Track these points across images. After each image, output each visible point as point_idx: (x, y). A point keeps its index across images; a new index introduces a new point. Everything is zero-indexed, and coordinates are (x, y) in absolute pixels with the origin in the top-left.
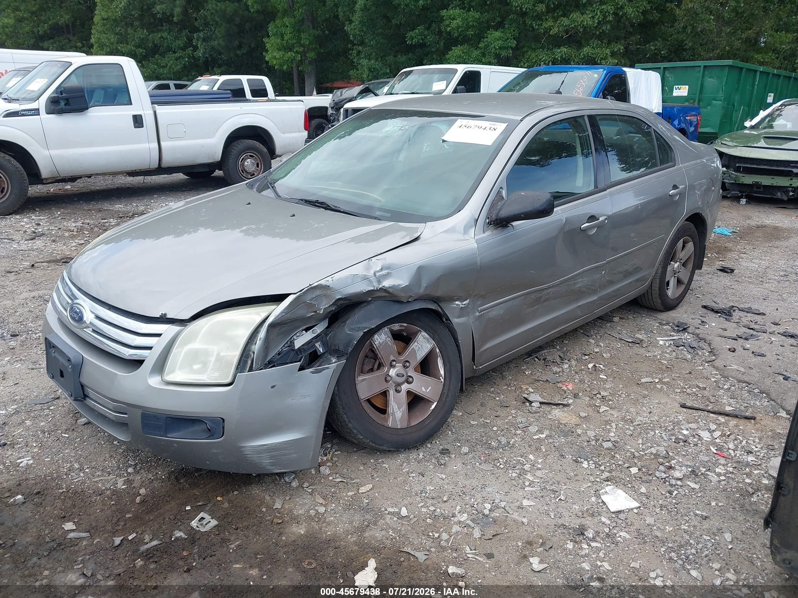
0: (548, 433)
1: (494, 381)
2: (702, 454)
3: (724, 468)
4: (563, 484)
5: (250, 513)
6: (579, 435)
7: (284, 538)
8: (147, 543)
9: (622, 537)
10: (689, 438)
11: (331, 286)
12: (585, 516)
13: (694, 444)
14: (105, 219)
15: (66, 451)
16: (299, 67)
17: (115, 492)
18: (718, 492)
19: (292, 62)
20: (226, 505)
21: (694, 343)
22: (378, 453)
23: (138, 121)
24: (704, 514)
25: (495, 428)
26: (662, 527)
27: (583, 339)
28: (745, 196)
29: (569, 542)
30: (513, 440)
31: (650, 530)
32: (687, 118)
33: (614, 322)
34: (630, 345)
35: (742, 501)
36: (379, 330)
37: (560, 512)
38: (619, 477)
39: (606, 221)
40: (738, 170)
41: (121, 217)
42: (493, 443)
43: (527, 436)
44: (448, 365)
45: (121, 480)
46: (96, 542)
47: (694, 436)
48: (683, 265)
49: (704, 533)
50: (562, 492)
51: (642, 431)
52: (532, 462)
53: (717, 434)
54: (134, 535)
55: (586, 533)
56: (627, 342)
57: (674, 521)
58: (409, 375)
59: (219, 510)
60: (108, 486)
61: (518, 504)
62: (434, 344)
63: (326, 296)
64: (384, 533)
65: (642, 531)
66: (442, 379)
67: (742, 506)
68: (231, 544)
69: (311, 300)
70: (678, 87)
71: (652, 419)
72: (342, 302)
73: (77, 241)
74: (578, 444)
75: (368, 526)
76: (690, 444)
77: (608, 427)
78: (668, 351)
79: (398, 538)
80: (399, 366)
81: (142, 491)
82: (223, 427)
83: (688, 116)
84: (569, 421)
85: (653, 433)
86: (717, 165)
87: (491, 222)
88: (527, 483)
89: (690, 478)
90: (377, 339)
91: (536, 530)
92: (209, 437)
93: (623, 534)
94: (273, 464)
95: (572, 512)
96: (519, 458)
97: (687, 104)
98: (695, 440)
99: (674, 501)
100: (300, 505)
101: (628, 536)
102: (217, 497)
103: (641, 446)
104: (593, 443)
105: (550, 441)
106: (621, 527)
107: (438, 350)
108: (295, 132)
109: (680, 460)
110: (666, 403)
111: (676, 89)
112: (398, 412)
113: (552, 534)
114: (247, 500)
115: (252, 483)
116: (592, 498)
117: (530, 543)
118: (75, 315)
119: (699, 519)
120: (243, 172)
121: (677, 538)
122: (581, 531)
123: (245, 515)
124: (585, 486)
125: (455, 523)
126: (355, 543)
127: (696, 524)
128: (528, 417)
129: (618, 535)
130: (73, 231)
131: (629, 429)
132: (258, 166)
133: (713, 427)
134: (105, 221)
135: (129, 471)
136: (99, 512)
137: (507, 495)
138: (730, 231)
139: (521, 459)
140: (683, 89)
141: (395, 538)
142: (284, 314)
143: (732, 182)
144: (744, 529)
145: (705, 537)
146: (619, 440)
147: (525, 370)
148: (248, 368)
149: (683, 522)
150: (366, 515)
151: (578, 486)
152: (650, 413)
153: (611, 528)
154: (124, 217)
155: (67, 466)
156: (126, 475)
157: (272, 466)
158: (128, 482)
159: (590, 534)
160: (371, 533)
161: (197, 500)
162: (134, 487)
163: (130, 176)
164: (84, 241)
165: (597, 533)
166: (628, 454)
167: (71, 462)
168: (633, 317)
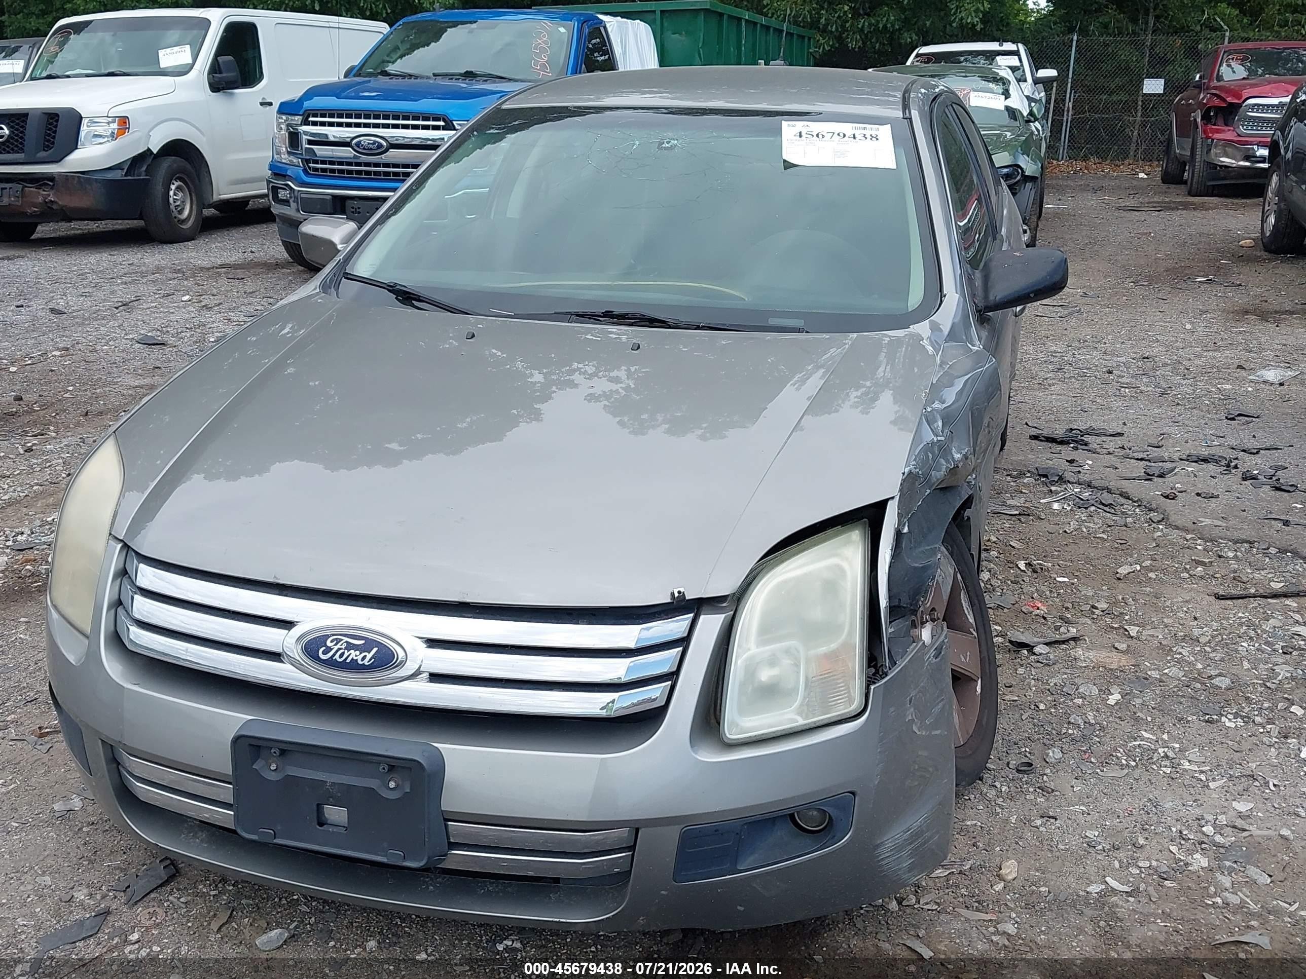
0: (1119, 690)
4: (1243, 762)
11: (920, 472)
25: (1042, 706)
30: (1090, 717)
42: (1070, 731)
44: (976, 602)
62: (954, 567)
66: (974, 633)
74: (1179, 694)
77: (1177, 656)
78: (1083, 518)
79: (1180, 927)
82: (853, 812)
88: (1201, 777)
96: (1135, 743)
98: (1301, 643)
104: (1197, 685)
105: (1138, 701)
110: (1194, 599)
128: (1053, 673)
139: (1139, 742)
141: (1178, 929)
152: (1195, 619)
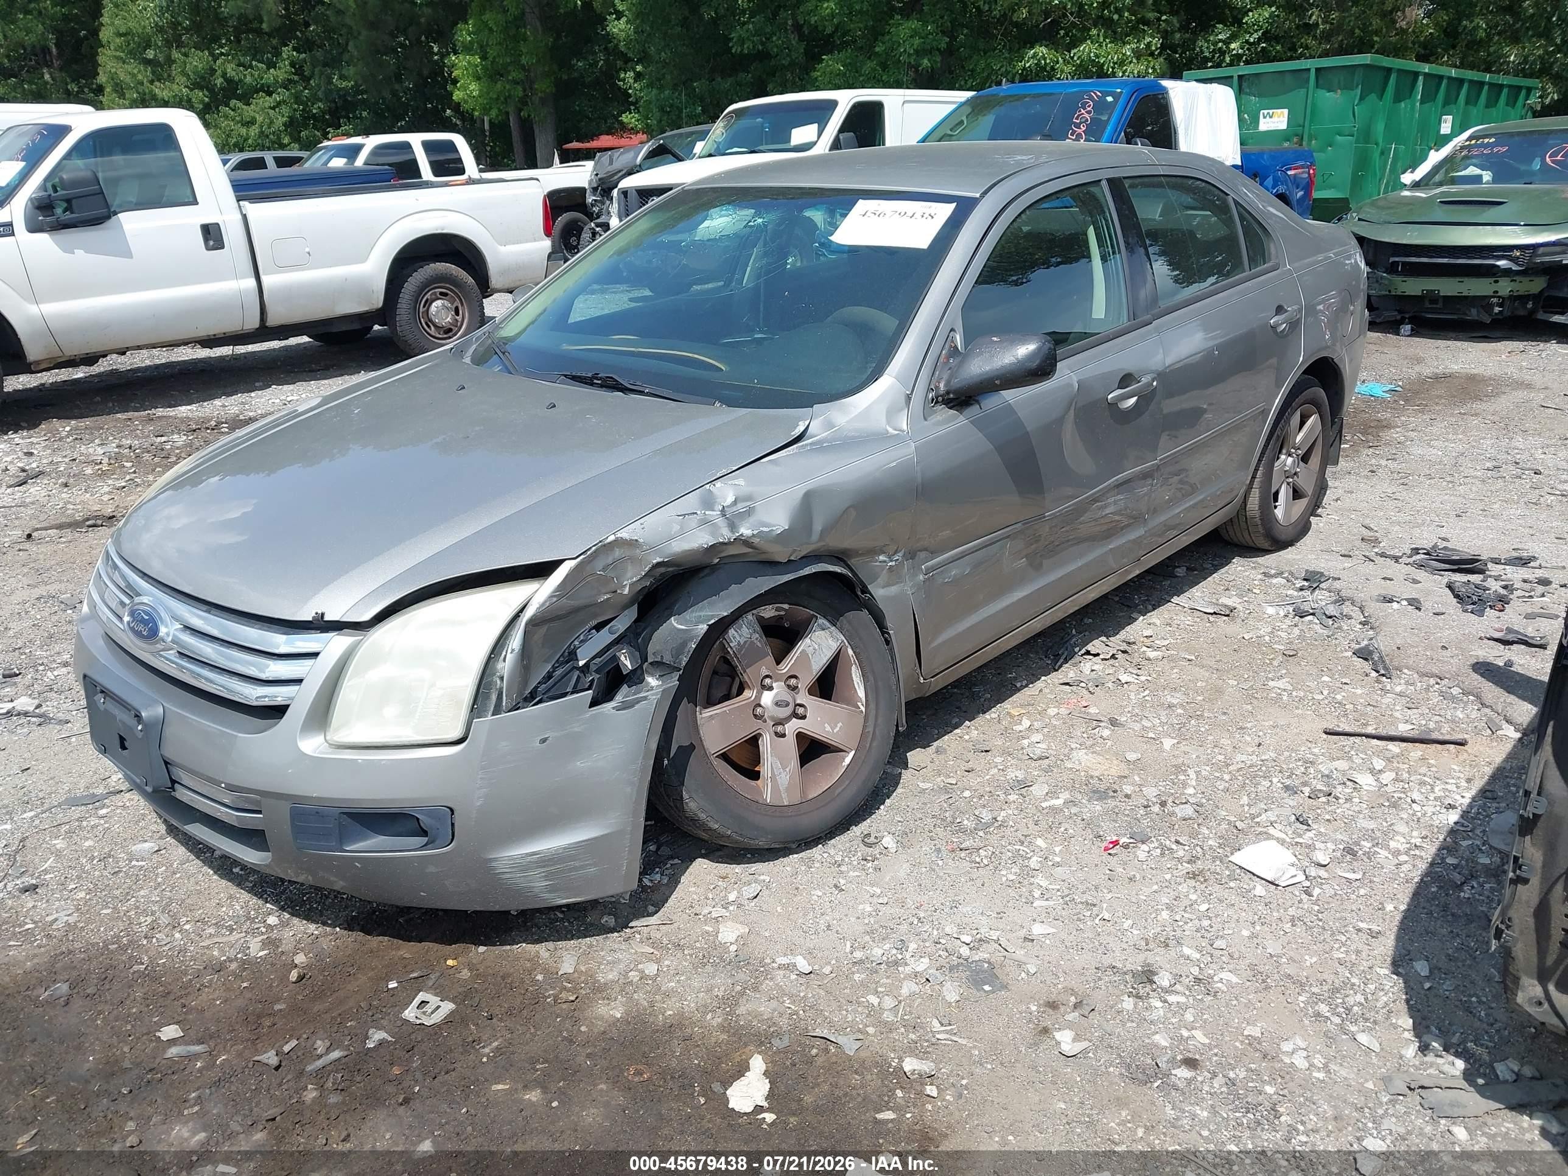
0: (1068, 796)
1: (958, 704)
2: (1361, 816)
3: (1404, 841)
4: (1105, 891)
5: (514, 985)
6: (1127, 796)
7: (583, 1029)
8: (321, 1056)
9: (1224, 981)
10: (1335, 788)
11: (641, 540)
12: (1151, 947)
13: (1346, 799)
14: (162, 436)
15: (142, 893)
16: (520, 110)
17: (248, 964)
18: (1396, 886)
19: (506, 102)
20: (465, 974)
21: (1332, 608)
22: (749, 856)
23: (212, 235)
24: (1375, 928)
25: (967, 794)
26: (1297, 957)
27: (1121, 614)
28: (1409, 318)
29: (1126, 998)
30: (1003, 814)
31: (1275, 964)
32: (1289, 173)
33: (1177, 576)
34: (1212, 618)
35: (1443, 900)
36: (737, 619)
37: (1105, 942)
38: (1209, 869)
39: (1155, 383)
40: (1392, 269)
41: (194, 431)
42: (966, 822)
43: (1030, 804)
44: (871, 678)
45: (257, 940)
46: (221, 1062)
47: (1344, 784)
48: (1302, 460)
49: (1376, 962)
50: (1105, 906)
51: (1247, 781)
52: (1042, 853)
53: (1387, 777)
54: (294, 1043)
55: (1156, 978)
56: (1205, 613)
57: (1318, 944)
58: (798, 702)
59: (453, 983)
60: (232, 954)
61: (1023, 933)
62: (843, 641)
63: (632, 559)
64: (774, 1004)
65: (1261, 968)
66: (861, 707)
67: (1445, 908)
68: (483, 1047)
69: (604, 570)
70: (1268, 113)
71: (1263, 758)
72: (662, 570)
73: (110, 482)
74: (1127, 812)
75: (742, 994)
76: (1337, 798)
77: (1182, 777)
78: (1284, 627)
79: (801, 1012)
80: (778, 686)
81: (300, 959)
82: (453, 825)
83: (1290, 169)
84: (1106, 770)
85: (1267, 783)
86: (1356, 262)
87: (937, 398)
88: (1037, 894)
89: (1343, 862)
90: (734, 638)
91: (1062, 979)
92: (425, 845)
93: (1225, 975)
94: (552, 889)
95: (1127, 942)
96: (1017, 847)
97: (1286, 145)
98: (1347, 791)
99: (1316, 908)
100: (609, 963)
101: (1234, 979)
102: (446, 960)
103: (1246, 808)
104: (1156, 809)
105: (1074, 810)
106: (1221, 963)
107: (850, 652)
108: (527, 241)
109: (1322, 830)
110: (1289, 725)
111: (1265, 117)
112: (783, 775)
113: (1092, 985)
114: (504, 963)
115: (511, 929)
116: (1163, 913)
117: (1053, 1005)
118: (141, 628)
119: (1365, 936)
120: (429, 326)
121: (1325, 976)
122: (1147, 976)
123: (504, 991)
124: (1147, 891)
125: (908, 977)
126: (722, 1028)
127: (1361, 947)
128: (1028, 768)
129: (1216, 979)
130: (101, 463)
131: (1222, 779)
132: (457, 313)
133: (1379, 764)
134: (164, 439)
135: (268, 922)
136: (219, 1005)
137: (1001, 918)
138: (1385, 389)
139: (1021, 848)
140: (1279, 117)
141: (796, 1013)
142: (555, 599)
143: (1384, 293)
144: (1450, 951)
145: (1378, 970)
146: (1204, 801)
147: (1015, 678)
148: (492, 709)
149: (1337, 946)
150: (737, 973)
151: (1134, 892)
152: (1260, 745)
153: (1202, 965)
154: (199, 429)
155: (146, 921)
156: (264, 930)
157: (550, 892)
158: (270, 943)
159: (1164, 979)
160: (750, 1006)
161: (409, 968)
162: (283, 953)
163: (204, 346)
164: (127, 481)
165: (1178, 978)
166: (1224, 826)
167: (153, 913)
168: (1213, 565)
